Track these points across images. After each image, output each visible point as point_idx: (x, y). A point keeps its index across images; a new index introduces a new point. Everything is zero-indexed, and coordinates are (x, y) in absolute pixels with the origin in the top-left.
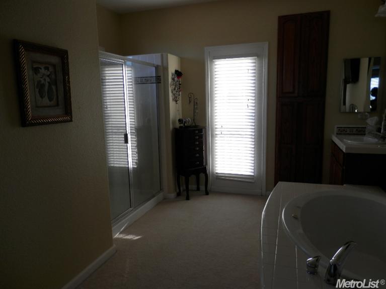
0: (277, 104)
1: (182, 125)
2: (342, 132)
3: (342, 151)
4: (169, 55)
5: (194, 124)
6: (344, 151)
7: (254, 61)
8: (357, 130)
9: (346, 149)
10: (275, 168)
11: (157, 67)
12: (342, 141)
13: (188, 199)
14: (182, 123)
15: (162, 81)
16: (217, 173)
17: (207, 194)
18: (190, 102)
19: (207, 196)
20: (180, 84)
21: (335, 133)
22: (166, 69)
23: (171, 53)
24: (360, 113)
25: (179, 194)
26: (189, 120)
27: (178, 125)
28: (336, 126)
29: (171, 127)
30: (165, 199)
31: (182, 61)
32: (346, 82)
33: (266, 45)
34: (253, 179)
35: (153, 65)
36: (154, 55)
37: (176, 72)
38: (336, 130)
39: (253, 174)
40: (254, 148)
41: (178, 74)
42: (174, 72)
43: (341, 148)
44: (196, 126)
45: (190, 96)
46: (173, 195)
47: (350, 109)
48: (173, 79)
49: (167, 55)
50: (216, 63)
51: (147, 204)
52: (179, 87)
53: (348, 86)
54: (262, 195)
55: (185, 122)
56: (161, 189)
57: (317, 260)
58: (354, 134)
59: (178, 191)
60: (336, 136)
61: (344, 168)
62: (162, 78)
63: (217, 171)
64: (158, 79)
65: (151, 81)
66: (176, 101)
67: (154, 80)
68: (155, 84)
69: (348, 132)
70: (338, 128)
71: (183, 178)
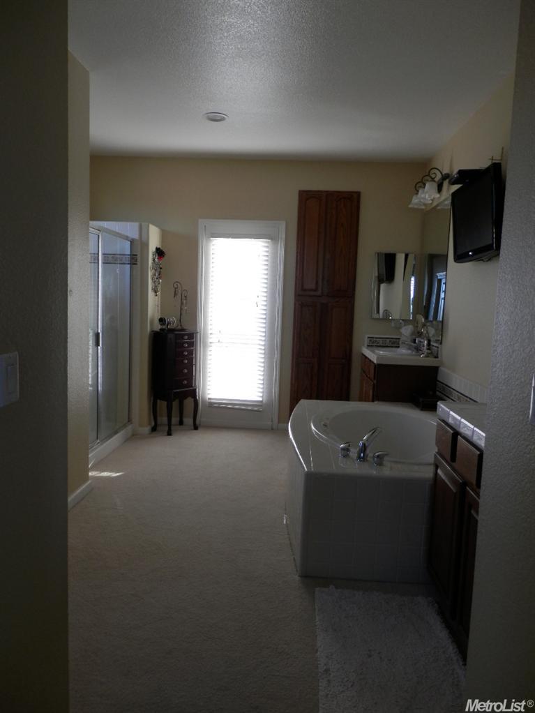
0: (295, 304)
1: (164, 327)
2: (374, 343)
3: (373, 362)
4: (150, 226)
5: (179, 327)
6: (375, 362)
7: (266, 245)
8: (390, 341)
9: (378, 359)
10: (291, 390)
11: (132, 242)
12: (373, 352)
13: (169, 434)
14: (164, 325)
15: (138, 263)
16: (209, 399)
17: (196, 428)
18: (175, 294)
19: (195, 431)
20: (161, 268)
21: (366, 345)
22: (145, 245)
23: (153, 224)
24: (394, 320)
25: (154, 429)
26: (173, 320)
27: (158, 327)
28: (367, 336)
29: (149, 329)
30: (133, 435)
31: (164, 235)
32: (380, 281)
33: (282, 226)
34: (261, 406)
35: (127, 238)
36: (129, 223)
37: (158, 249)
38: (366, 341)
39: (261, 399)
40: (264, 362)
41: (160, 253)
42: (154, 250)
43: (372, 359)
44: (183, 330)
45: (176, 286)
46: (147, 429)
47: (383, 315)
48: (154, 260)
49: (148, 226)
50: (213, 243)
51: (115, 437)
52: (159, 272)
53: (383, 286)
54: (272, 429)
55: (169, 323)
56: (130, 420)
57: (349, 446)
58: (387, 346)
59: (153, 424)
60: (367, 348)
61: (375, 382)
62: (139, 257)
63: (209, 396)
64: (133, 258)
65: (121, 260)
66: (156, 292)
67: (127, 259)
68: (129, 266)
69: (381, 344)
70: (369, 338)
71: (162, 405)
